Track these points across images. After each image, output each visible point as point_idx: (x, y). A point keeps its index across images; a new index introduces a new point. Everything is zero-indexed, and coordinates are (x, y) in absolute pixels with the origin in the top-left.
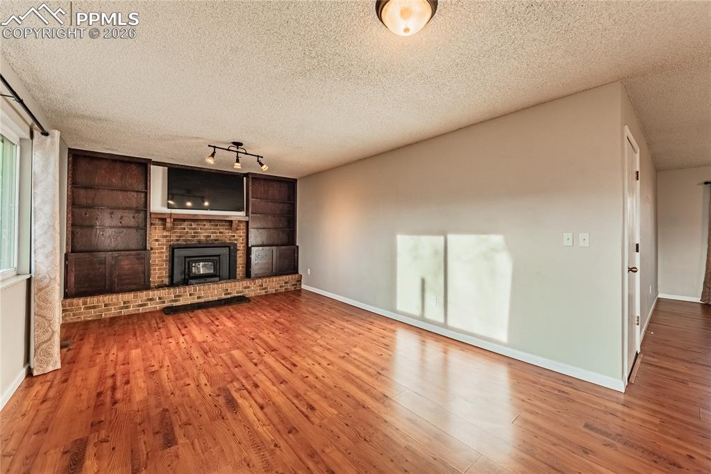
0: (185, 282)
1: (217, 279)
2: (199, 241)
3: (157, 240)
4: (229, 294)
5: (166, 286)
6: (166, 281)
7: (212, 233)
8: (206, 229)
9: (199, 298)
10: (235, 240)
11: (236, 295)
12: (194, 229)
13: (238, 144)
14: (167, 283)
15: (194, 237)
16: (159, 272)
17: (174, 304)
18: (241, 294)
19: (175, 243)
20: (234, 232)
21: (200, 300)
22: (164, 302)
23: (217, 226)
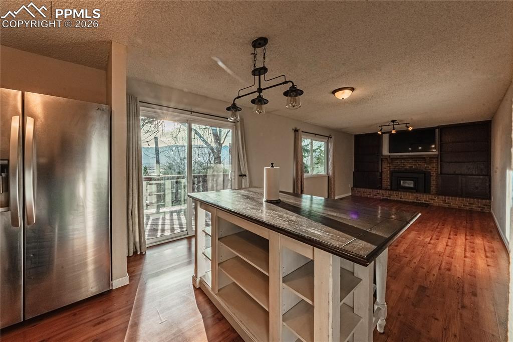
0: (397, 190)
1: (415, 191)
2: (406, 169)
3: (385, 168)
4: (420, 200)
5: (388, 190)
6: (389, 187)
7: (414, 165)
8: (411, 163)
9: (401, 198)
10: (429, 169)
11: (424, 202)
12: (403, 163)
13: (394, 121)
14: (390, 189)
15: (403, 167)
16: (386, 182)
17: (389, 198)
18: (428, 203)
19: (393, 170)
20: (429, 165)
21: (401, 199)
22: (384, 196)
23: (416, 161)
